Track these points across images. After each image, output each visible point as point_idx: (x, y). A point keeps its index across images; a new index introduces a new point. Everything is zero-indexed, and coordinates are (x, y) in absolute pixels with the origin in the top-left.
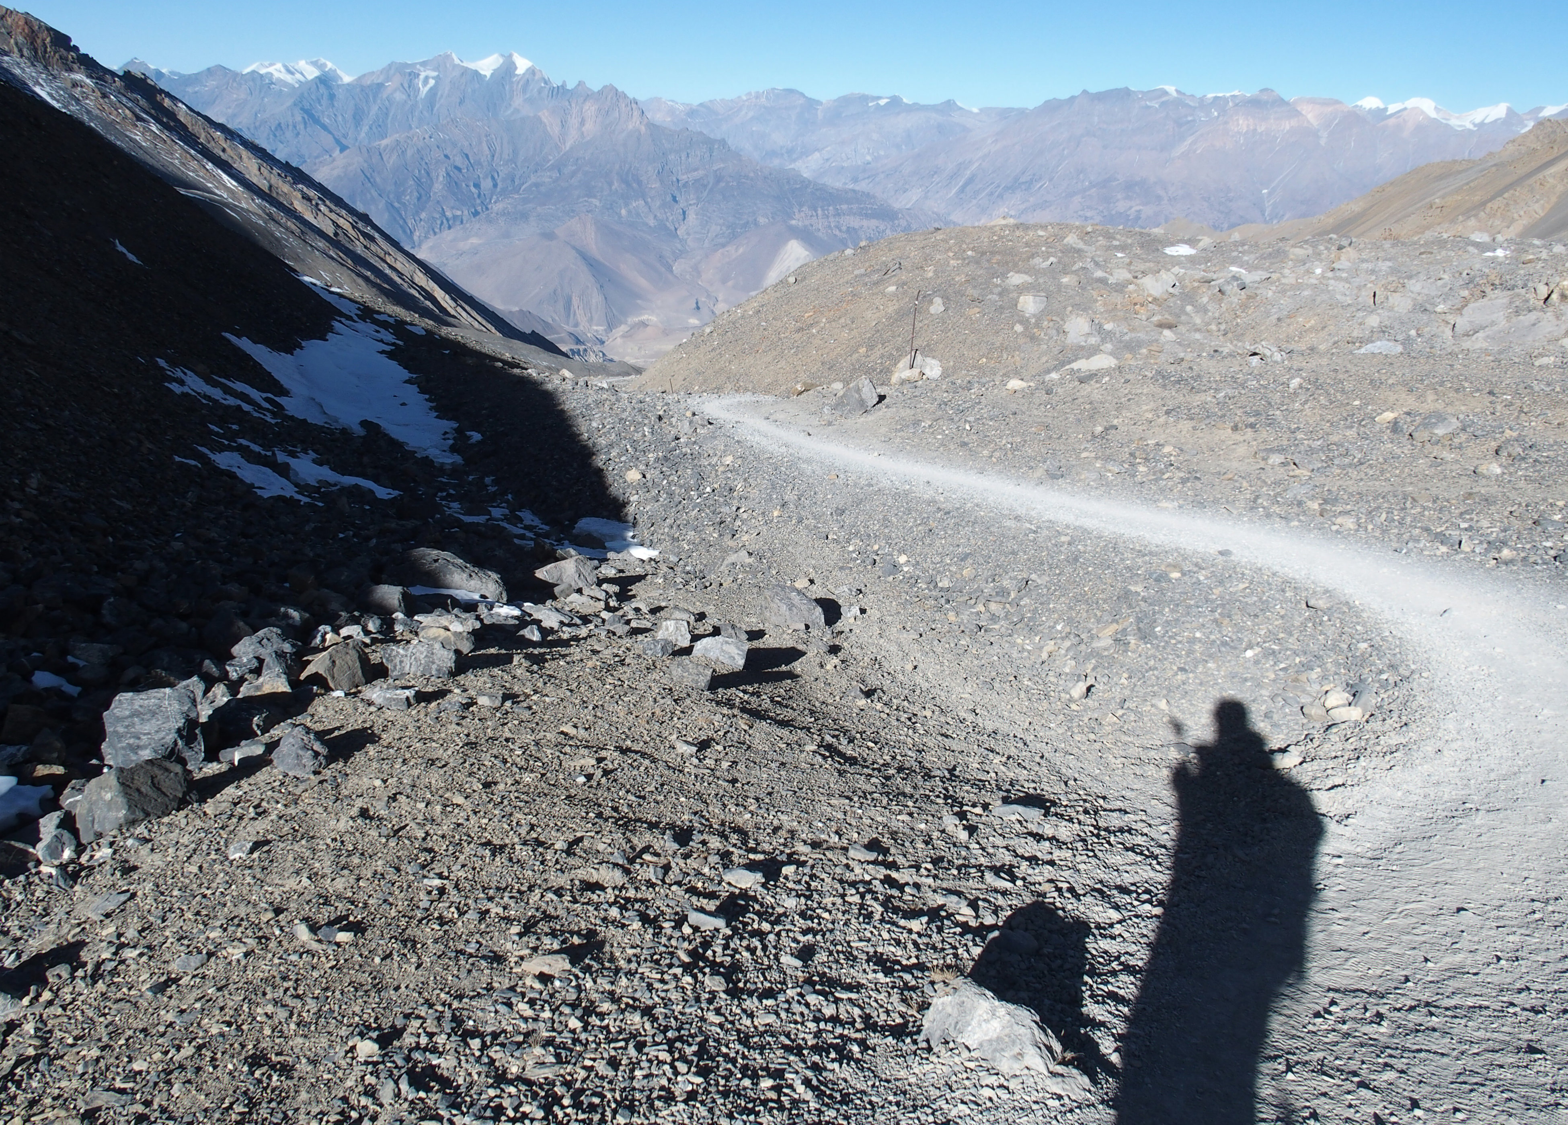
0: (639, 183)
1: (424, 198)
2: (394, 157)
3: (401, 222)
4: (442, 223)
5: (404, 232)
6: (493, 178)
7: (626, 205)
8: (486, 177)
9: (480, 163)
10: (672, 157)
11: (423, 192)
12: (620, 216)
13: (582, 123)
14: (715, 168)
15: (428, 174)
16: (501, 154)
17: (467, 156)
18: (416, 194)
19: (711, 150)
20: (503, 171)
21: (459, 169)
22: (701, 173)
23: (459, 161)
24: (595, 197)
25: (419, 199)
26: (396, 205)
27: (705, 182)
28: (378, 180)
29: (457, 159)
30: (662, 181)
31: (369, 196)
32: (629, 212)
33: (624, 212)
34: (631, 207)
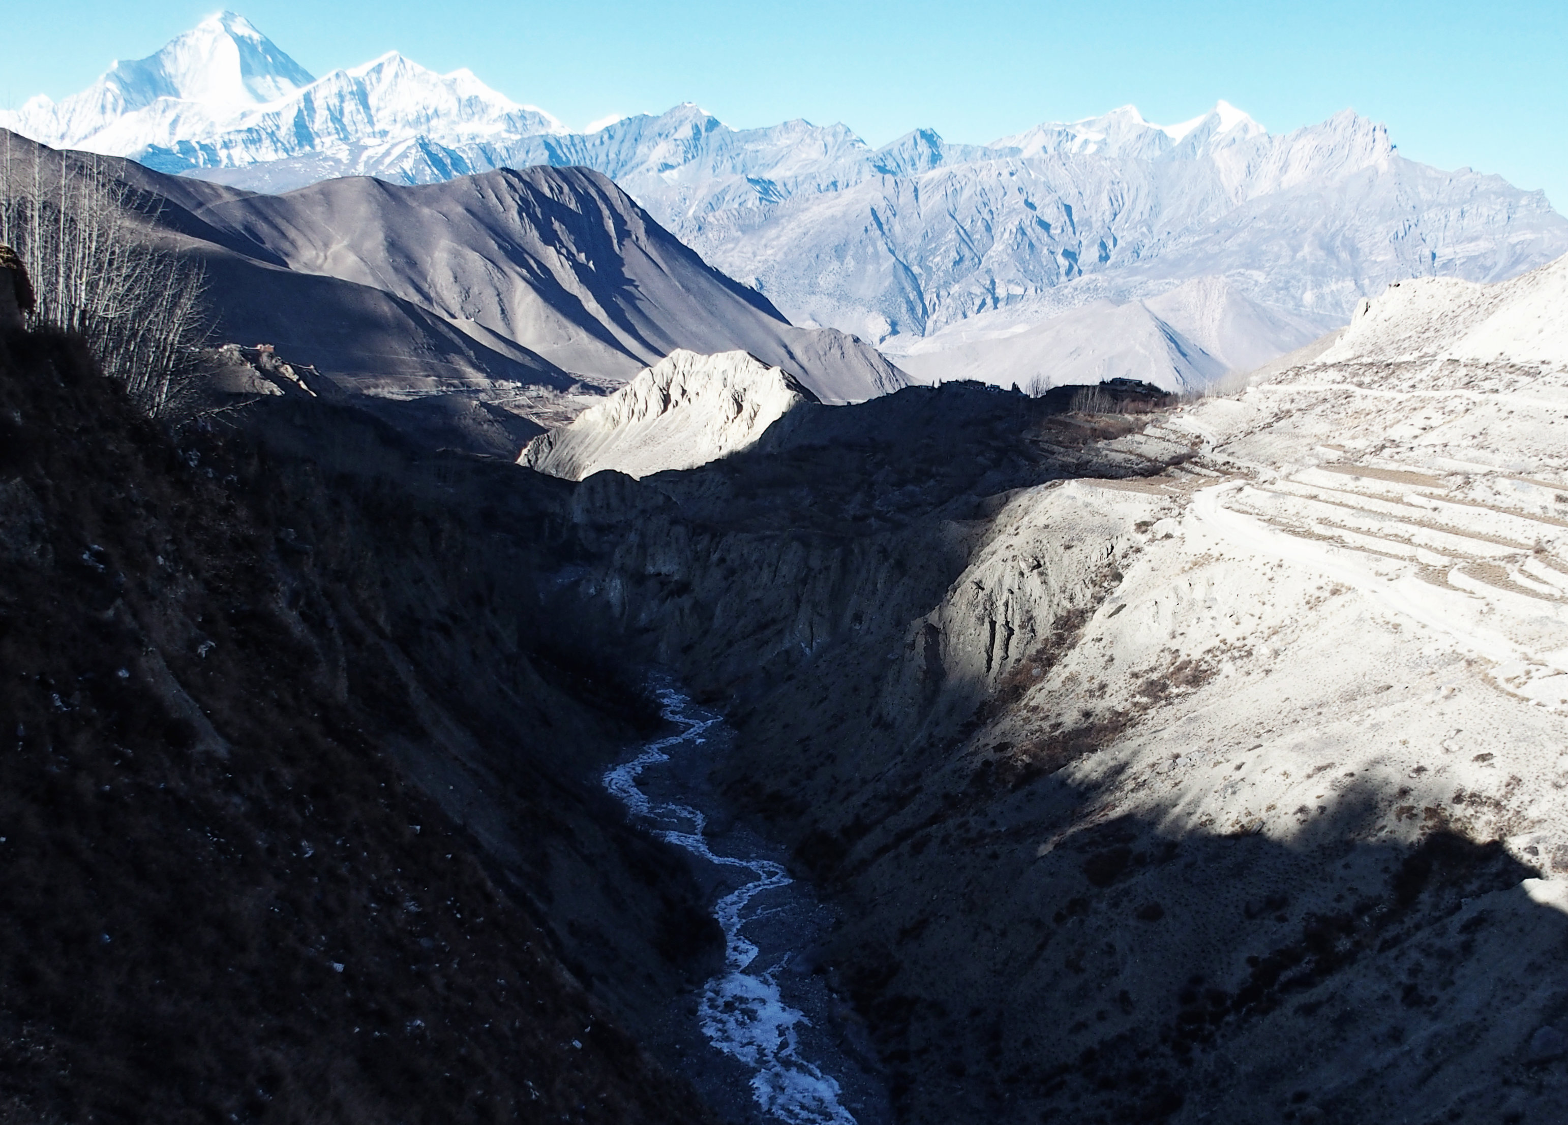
0: (1354, 252)
1: (967, 263)
2: (938, 197)
3: (912, 296)
4: (983, 304)
5: (912, 309)
6: (1103, 246)
7: (1318, 285)
8: (1092, 243)
9: (1088, 223)
10: (1430, 215)
11: (967, 253)
12: (1299, 304)
13: (1284, 169)
14: (1514, 239)
15: (988, 229)
16: (1129, 212)
17: (1068, 209)
18: (953, 255)
19: (1512, 208)
20: (1126, 237)
21: (1045, 226)
22: (1483, 245)
23: (1050, 214)
24: (1260, 268)
25: (956, 263)
26: (916, 269)
27: (1488, 263)
28: (897, 228)
29: (1048, 211)
30: (1399, 253)
31: (870, 250)
32: (1321, 297)
33: (1309, 297)
34: (1326, 290)
